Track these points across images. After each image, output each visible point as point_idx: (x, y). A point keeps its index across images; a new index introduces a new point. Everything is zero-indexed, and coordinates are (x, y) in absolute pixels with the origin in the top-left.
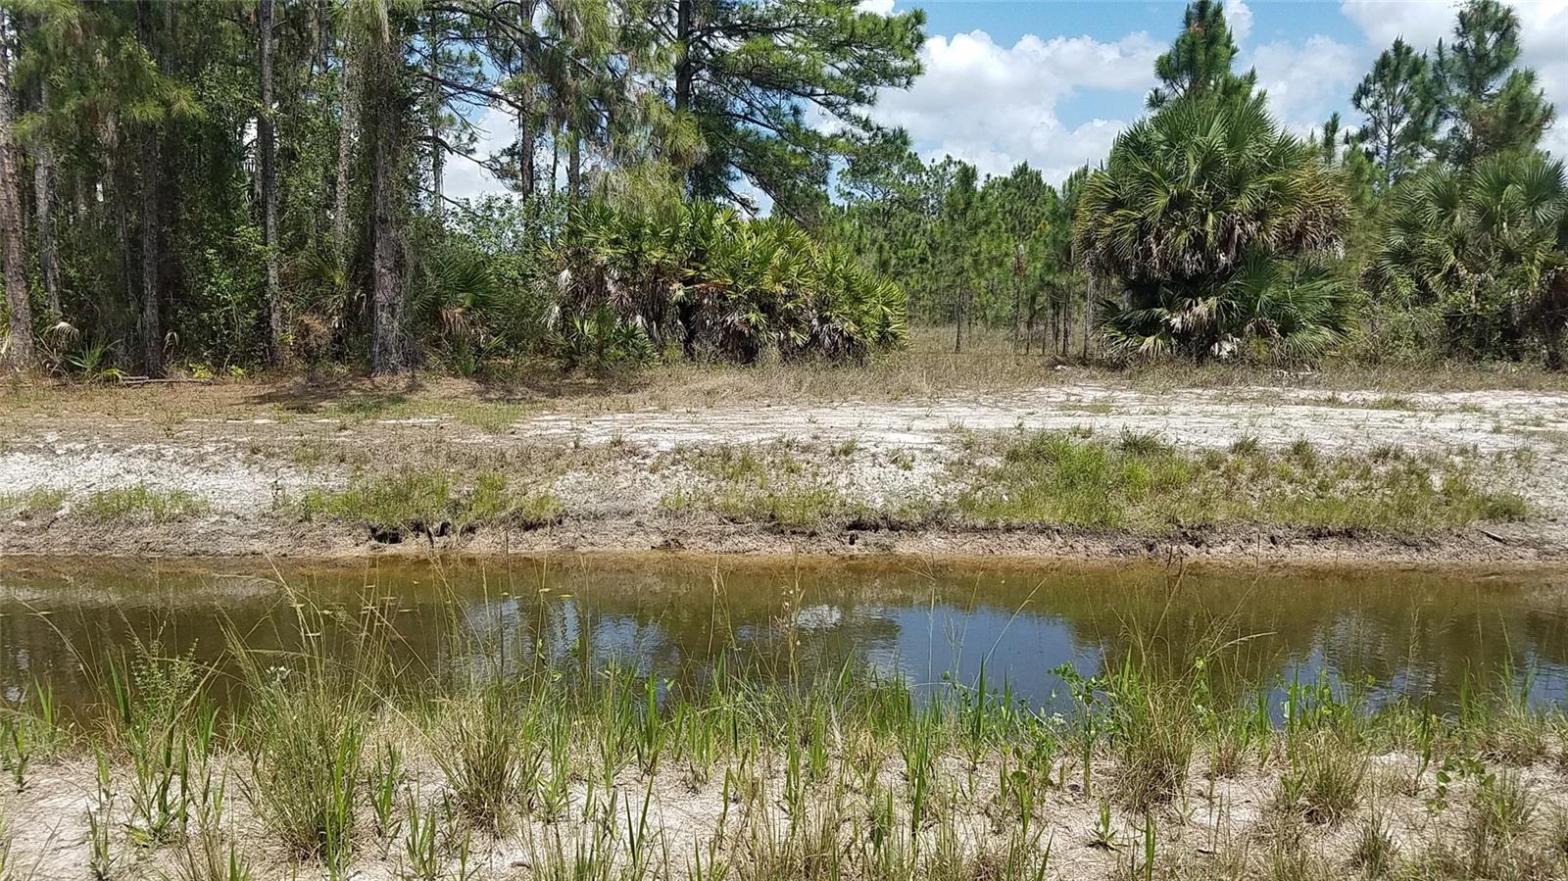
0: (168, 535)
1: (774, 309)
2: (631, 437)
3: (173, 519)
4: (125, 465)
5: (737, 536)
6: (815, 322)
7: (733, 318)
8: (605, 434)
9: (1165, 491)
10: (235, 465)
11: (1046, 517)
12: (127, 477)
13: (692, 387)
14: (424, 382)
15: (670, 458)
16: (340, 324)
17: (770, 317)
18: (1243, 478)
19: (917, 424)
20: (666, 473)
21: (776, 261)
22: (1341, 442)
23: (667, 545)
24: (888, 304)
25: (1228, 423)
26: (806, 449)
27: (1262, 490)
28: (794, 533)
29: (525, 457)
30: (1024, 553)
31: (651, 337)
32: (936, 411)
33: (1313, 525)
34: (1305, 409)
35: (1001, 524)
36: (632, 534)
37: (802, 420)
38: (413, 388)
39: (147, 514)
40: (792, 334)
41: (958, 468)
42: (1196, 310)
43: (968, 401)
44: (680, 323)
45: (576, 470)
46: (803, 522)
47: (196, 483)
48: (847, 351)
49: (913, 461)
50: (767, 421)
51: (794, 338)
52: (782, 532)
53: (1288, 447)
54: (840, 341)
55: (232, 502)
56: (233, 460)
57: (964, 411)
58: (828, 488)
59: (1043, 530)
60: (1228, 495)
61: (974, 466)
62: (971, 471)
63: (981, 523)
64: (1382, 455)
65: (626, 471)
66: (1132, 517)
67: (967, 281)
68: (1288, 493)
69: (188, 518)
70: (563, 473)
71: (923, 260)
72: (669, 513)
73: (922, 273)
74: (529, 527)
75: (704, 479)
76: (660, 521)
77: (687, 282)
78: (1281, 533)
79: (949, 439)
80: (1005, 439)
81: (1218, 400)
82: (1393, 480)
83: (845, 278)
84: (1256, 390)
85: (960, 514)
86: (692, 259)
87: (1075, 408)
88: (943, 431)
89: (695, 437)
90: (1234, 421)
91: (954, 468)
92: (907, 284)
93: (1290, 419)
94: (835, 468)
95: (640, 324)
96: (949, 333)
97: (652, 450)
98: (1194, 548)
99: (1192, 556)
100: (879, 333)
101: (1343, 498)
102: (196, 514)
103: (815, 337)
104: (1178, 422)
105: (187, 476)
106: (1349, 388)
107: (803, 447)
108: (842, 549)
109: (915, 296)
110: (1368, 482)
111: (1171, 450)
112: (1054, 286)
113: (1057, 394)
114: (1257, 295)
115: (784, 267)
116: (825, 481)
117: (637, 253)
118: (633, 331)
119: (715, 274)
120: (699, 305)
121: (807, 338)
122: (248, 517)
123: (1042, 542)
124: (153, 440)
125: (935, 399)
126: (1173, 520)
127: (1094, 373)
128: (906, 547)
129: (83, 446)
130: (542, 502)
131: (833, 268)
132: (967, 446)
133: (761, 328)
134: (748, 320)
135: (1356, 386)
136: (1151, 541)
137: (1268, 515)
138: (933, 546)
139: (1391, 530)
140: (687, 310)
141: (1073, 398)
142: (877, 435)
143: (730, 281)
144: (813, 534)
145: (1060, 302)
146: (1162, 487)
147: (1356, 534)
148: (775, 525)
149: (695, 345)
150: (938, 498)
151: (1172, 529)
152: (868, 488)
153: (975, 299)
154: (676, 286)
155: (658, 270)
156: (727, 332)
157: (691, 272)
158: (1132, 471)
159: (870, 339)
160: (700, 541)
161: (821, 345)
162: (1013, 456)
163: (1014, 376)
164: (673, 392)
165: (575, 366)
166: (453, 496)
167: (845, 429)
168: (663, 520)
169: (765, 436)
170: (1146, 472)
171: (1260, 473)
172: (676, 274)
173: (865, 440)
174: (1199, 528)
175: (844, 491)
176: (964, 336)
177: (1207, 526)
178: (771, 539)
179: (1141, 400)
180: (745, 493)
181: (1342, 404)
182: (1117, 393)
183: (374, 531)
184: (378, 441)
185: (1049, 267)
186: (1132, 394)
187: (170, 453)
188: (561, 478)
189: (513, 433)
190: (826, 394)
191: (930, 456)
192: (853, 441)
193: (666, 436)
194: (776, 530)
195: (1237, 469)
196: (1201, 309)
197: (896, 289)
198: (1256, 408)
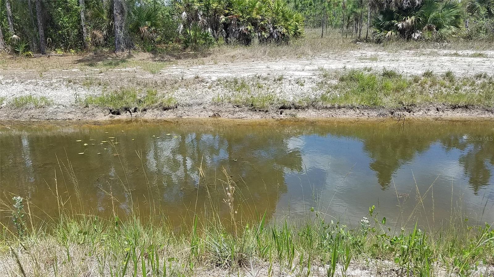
0: (40, 112)
1: (257, 24)
2: (202, 75)
3: (41, 107)
4: (25, 87)
5: (239, 112)
6: (271, 29)
7: (242, 28)
8: (193, 74)
9: (398, 91)
10: (63, 87)
11: (353, 103)
12: (26, 92)
13: (227, 54)
14: (133, 54)
15: (216, 83)
16: (106, 34)
17: (255, 27)
18: (427, 86)
19: (307, 67)
20: (214, 89)
21: (257, 7)
22: (463, 71)
23: (215, 115)
24: (297, 21)
25: (421, 64)
26: (265, 79)
27: (434, 91)
28: (260, 111)
29: (164, 83)
30: (344, 116)
31: (214, 36)
32: (314, 61)
33: (453, 104)
34: (447, 58)
35: (336, 106)
36: (202, 112)
37: (264, 67)
38: (130, 56)
39: (33, 106)
40: (263, 33)
41: (321, 85)
42: (407, 21)
43: (325, 57)
44: (224, 30)
45: (182, 88)
46: (263, 107)
47: (50, 94)
48: (282, 39)
49: (304, 82)
50: (252, 68)
51: (264, 35)
52: (256, 110)
53: (444, 74)
54: (280, 36)
55: (62, 100)
56: (62, 85)
57: (323, 61)
58: (273, 94)
59: (352, 108)
60: (421, 93)
61: (327, 84)
62: (326, 86)
63: (329, 106)
64: (479, 76)
65: (200, 88)
66: (386, 102)
67: (326, 12)
68: (444, 91)
69: (46, 106)
70: (178, 89)
71: (311, 5)
72: (215, 104)
73: (310, 9)
74: (165, 109)
75: (228, 91)
76: (212, 106)
77: (226, 15)
78: (441, 107)
79: (318, 74)
80: (339, 73)
81: (415, 54)
82: (483, 86)
83: (282, 12)
84: (428, 51)
85: (321, 103)
86: (227, 6)
87: (364, 59)
88: (316, 70)
89: (225, 75)
90: (423, 63)
91: (320, 85)
92: (305, 13)
93: (443, 62)
94: (275, 86)
95: (210, 31)
96: (319, 31)
97: (209, 80)
98: (408, 113)
99: (407, 116)
100: (294, 32)
101: (464, 93)
102: (49, 105)
103: (271, 34)
104: (403, 64)
105: (46, 91)
106: (462, 49)
107: (264, 78)
108: (278, 116)
109: (308, 18)
110: (474, 87)
111: (400, 76)
112: (356, 13)
113: (357, 53)
114: (429, 15)
115: (260, 8)
116: (271, 91)
117: (208, 5)
118: (207, 34)
119: (236, 12)
120: (230, 24)
121: (268, 35)
122: (67, 106)
123: (351, 112)
124: (35, 78)
125: (313, 57)
126: (401, 103)
127: (370, 45)
128: (301, 115)
129: (11, 81)
130: (170, 100)
131: (278, 8)
132: (325, 76)
133: (252, 32)
134: (247, 29)
135: (464, 49)
136: (393, 111)
137: (436, 100)
138: (311, 115)
139: (482, 105)
140: (226, 26)
141: (363, 55)
142: (291, 72)
143: (241, 15)
144: (267, 111)
145: (358, 19)
146: (397, 90)
147: (469, 107)
148: (253, 108)
149: (229, 39)
150: (313, 97)
151: (400, 106)
152: (288, 93)
153: (329, 18)
154: (222, 17)
155: (216, 11)
156: (240, 34)
157: (227, 11)
158: (386, 84)
159: (291, 35)
160: (226, 114)
161: (273, 37)
162: (342, 80)
163: (342, 47)
164: (220, 56)
165: (187, 47)
166: (139, 98)
167: (280, 71)
168: (213, 106)
169: (250, 74)
170: (391, 84)
171: (434, 84)
172: (221, 12)
173: (287, 74)
174: (410, 106)
175: (278, 95)
176: (324, 32)
177: (413, 105)
178: (252, 113)
179: (388, 55)
180: (243, 96)
181: (459, 55)
182: (379, 53)
183: (111, 111)
184: (112, 77)
185: (354, 6)
186: (384, 53)
187: (40, 83)
188: (176, 91)
189: (160, 74)
190: (274, 56)
191: (311, 80)
192: (282, 76)
193: (214, 75)
194: (253, 110)
195: (425, 82)
196: (409, 21)
197: (300, 15)
198: (429, 58)
